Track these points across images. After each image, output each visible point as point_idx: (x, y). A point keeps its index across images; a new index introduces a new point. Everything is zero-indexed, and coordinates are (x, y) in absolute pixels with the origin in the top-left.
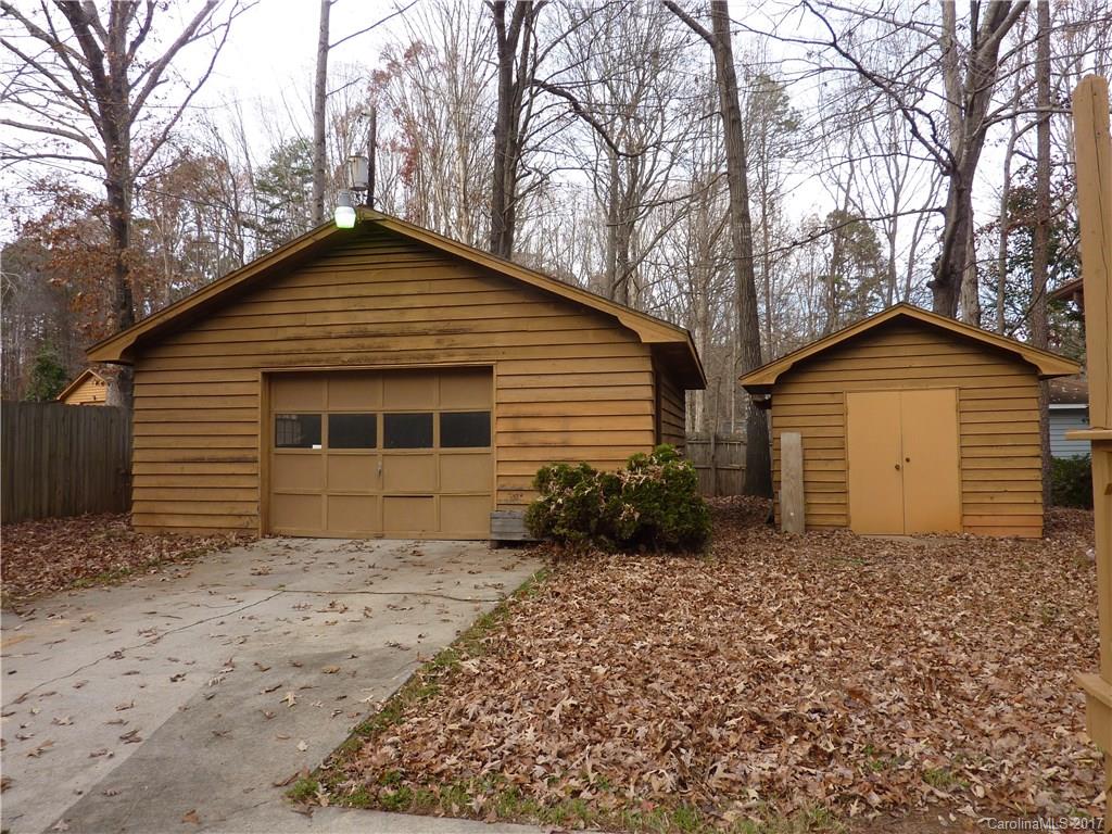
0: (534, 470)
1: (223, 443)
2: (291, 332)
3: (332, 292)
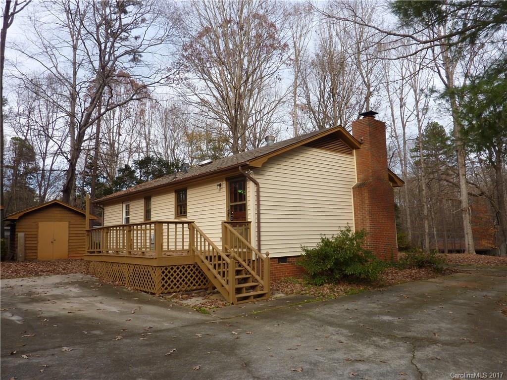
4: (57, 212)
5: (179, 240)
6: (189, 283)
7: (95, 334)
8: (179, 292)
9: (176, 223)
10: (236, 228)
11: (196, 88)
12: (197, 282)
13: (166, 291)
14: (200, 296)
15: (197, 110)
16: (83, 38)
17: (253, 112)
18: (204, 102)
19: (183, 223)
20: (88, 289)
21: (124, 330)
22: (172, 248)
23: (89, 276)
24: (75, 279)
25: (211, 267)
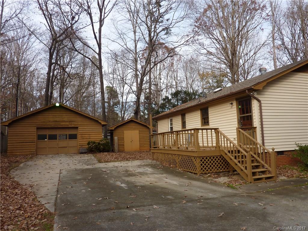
0: (87, 142)
1: (28, 139)
2: (42, 121)
3: (50, 115)
4: (132, 125)
5: (210, 140)
6: (217, 167)
7: (169, 199)
8: (212, 173)
9: (202, 129)
10: (246, 131)
11: (205, 45)
12: (223, 167)
13: (204, 172)
14: (226, 176)
15: (205, 58)
16: (139, 25)
17: (243, 55)
18: (210, 53)
19: (207, 129)
20: (157, 169)
21: (185, 197)
22: (205, 145)
23: (155, 161)
24: (147, 163)
25: (233, 158)
